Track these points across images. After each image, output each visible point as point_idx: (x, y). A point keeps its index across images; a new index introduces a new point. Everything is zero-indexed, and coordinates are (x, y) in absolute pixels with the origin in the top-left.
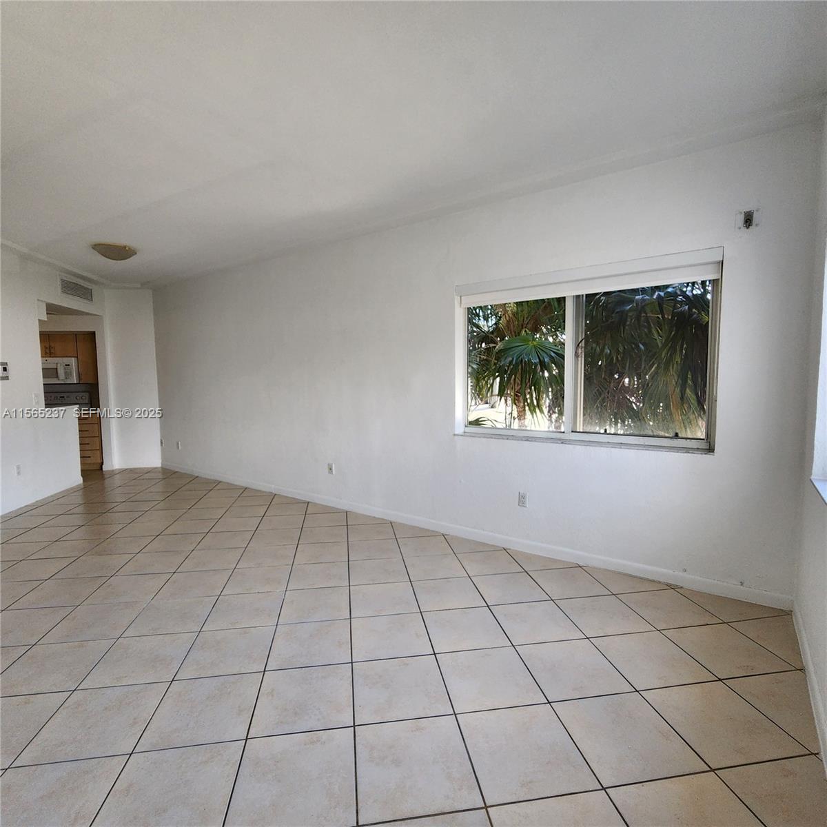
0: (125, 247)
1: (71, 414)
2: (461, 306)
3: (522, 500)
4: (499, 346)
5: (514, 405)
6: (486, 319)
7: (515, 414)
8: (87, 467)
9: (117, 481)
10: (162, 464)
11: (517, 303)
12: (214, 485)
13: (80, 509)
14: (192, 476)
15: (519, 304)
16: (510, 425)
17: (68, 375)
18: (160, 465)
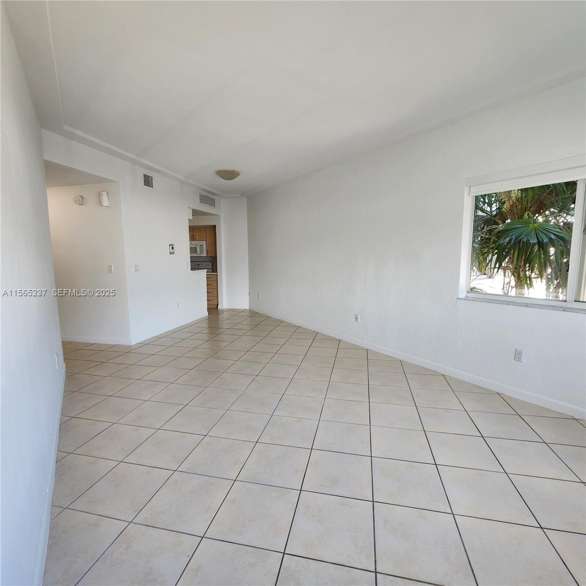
0: (233, 171)
1: (202, 274)
2: (469, 195)
3: (518, 355)
4: (501, 227)
5: (513, 276)
6: (490, 205)
7: (513, 283)
8: (210, 307)
9: (225, 316)
10: (249, 307)
11: (521, 190)
12: (280, 322)
13: (206, 331)
14: (266, 316)
15: (523, 191)
16: (508, 293)
17: (201, 251)
18: (248, 308)
